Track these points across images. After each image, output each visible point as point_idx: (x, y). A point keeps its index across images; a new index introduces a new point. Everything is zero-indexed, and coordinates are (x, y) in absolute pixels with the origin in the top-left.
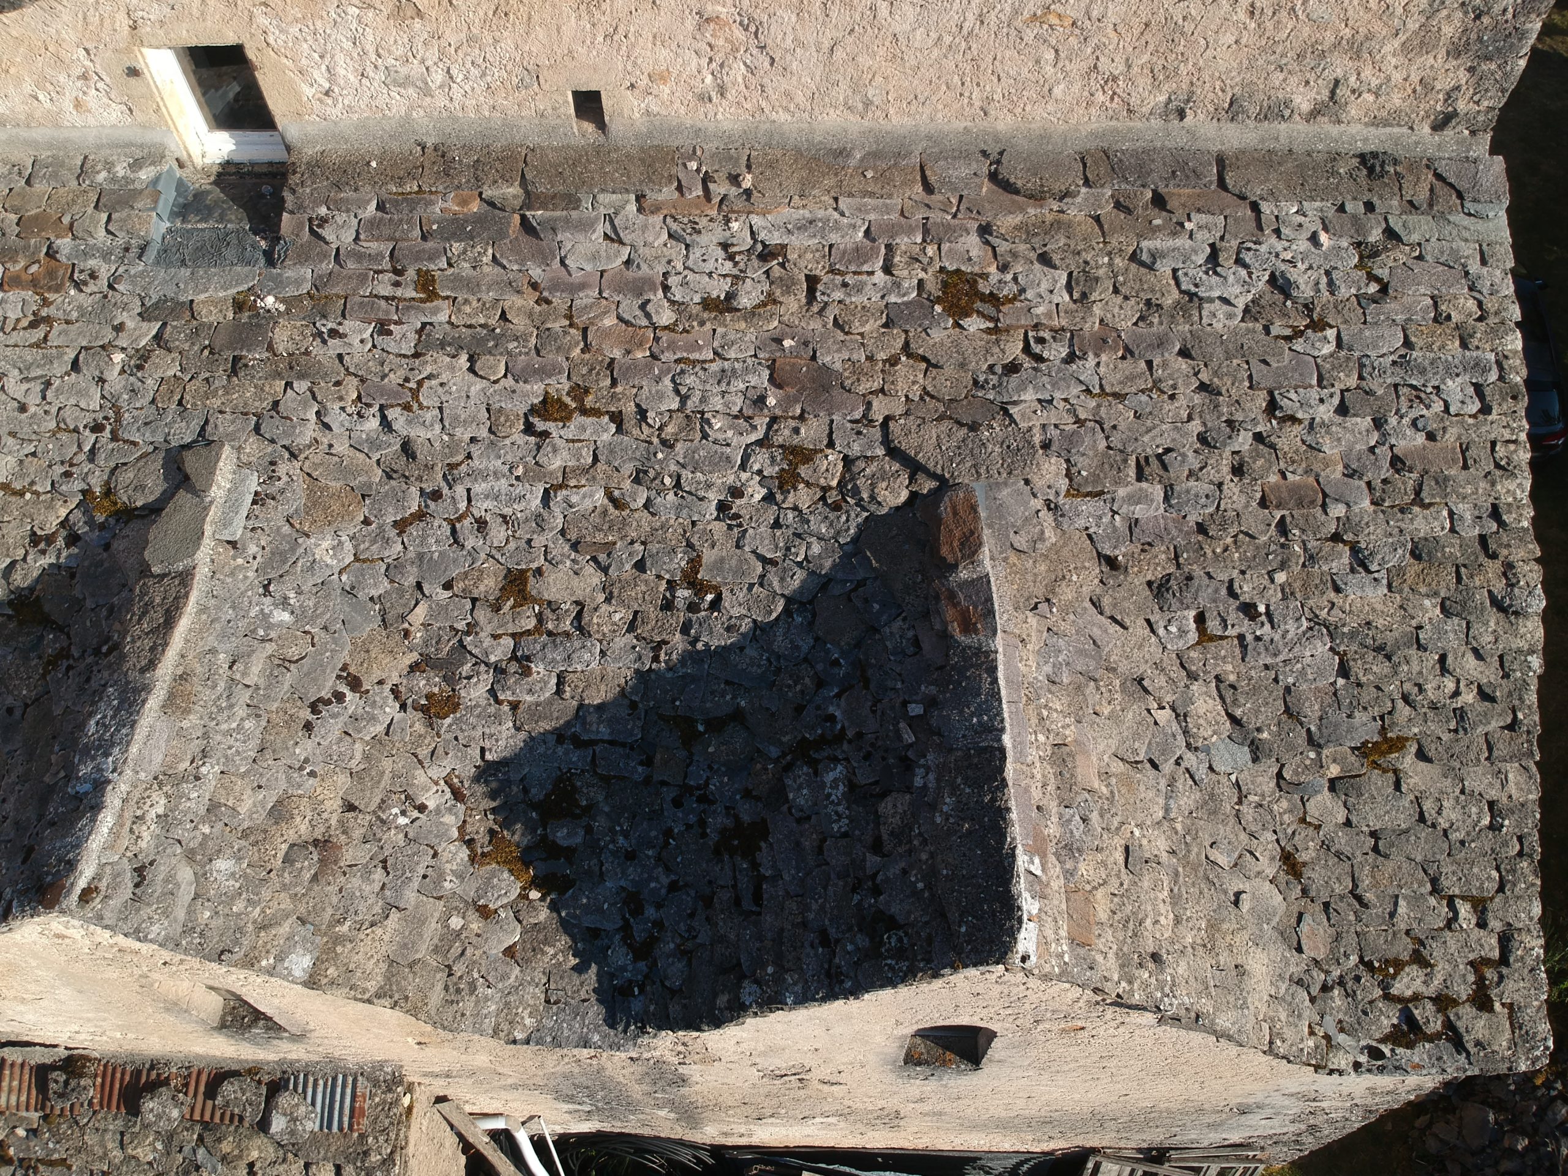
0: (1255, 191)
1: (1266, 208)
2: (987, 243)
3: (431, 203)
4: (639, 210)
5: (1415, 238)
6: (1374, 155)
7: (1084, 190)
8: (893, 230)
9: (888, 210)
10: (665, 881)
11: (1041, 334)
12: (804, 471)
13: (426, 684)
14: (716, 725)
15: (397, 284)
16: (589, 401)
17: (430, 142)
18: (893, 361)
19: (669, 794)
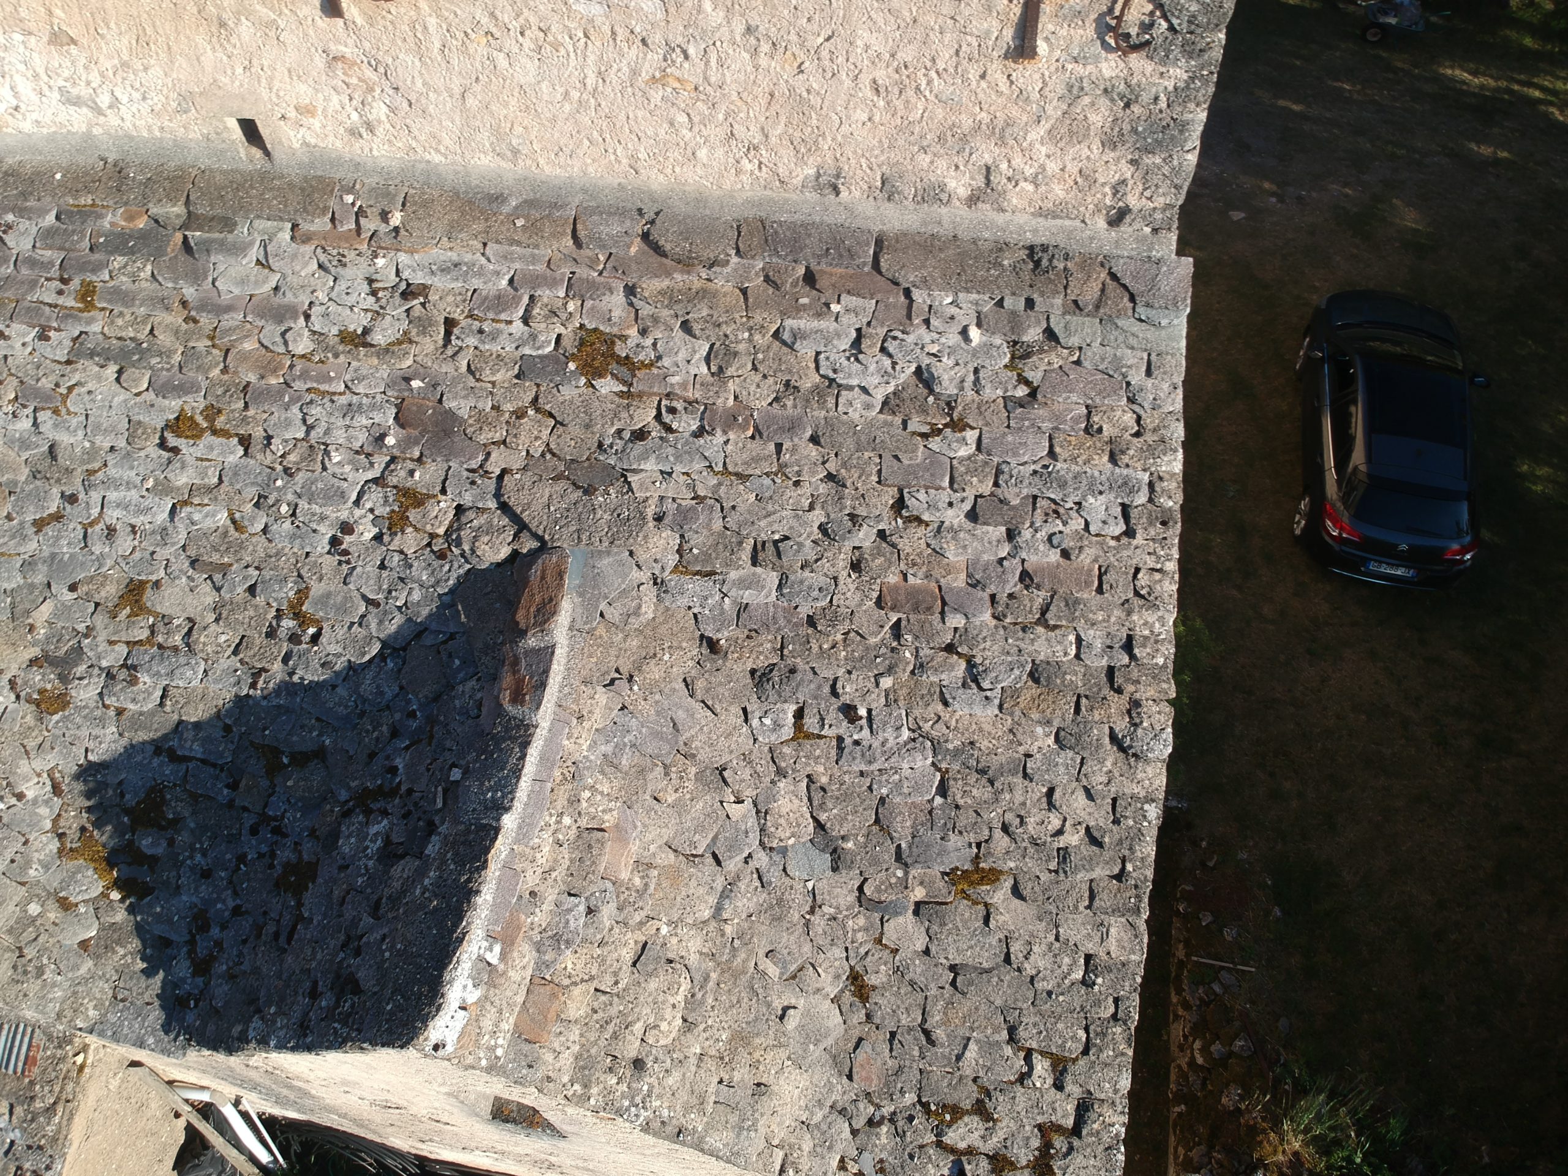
0: (908, 278)
1: (918, 295)
2: (631, 304)
3: (101, 216)
4: (292, 238)
5: (1075, 341)
6: (1045, 248)
7: (735, 260)
8: (536, 281)
9: (534, 259)
10: (231, 904)
11: (675, 404)
12: (413, 515)
13: (42, 680)
14: (301, 759)
15: (60, 293)
16: (220, 422)
17: (112, 158)
18: (520, 414)
19: (249, 820)
